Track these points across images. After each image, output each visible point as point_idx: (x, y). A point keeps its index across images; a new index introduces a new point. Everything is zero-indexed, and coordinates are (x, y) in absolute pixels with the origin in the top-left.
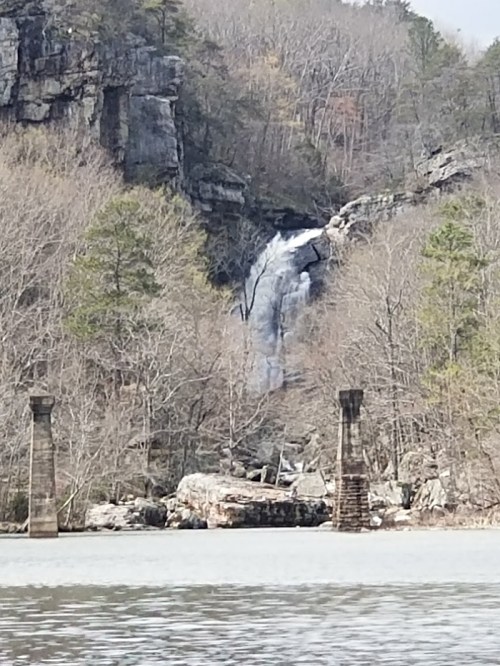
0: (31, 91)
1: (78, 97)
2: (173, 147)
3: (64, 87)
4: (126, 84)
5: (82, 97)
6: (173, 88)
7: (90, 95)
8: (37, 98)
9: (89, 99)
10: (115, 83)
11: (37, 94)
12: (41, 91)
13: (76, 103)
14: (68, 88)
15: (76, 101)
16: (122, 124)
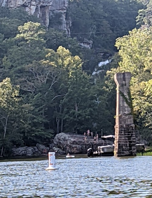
0: (13, 4)
1: (29, 6)
2: (65, 28)
3: (24, 2)
4: (48, 5)
5: (30, 6)
6: (64, 8)
7: (33, 5)
8: (15, 6)
9: (33, 6)
10: (44, 5)
11: (15, 5)
12: (16, 4)
13: (29, 8)
14: (25, 3)
15: (28, 7)
16: (47, 19)
